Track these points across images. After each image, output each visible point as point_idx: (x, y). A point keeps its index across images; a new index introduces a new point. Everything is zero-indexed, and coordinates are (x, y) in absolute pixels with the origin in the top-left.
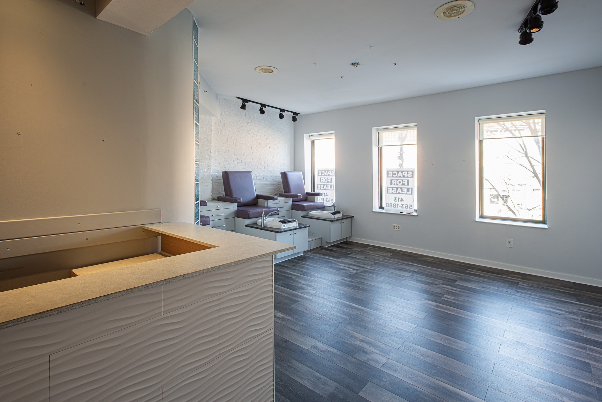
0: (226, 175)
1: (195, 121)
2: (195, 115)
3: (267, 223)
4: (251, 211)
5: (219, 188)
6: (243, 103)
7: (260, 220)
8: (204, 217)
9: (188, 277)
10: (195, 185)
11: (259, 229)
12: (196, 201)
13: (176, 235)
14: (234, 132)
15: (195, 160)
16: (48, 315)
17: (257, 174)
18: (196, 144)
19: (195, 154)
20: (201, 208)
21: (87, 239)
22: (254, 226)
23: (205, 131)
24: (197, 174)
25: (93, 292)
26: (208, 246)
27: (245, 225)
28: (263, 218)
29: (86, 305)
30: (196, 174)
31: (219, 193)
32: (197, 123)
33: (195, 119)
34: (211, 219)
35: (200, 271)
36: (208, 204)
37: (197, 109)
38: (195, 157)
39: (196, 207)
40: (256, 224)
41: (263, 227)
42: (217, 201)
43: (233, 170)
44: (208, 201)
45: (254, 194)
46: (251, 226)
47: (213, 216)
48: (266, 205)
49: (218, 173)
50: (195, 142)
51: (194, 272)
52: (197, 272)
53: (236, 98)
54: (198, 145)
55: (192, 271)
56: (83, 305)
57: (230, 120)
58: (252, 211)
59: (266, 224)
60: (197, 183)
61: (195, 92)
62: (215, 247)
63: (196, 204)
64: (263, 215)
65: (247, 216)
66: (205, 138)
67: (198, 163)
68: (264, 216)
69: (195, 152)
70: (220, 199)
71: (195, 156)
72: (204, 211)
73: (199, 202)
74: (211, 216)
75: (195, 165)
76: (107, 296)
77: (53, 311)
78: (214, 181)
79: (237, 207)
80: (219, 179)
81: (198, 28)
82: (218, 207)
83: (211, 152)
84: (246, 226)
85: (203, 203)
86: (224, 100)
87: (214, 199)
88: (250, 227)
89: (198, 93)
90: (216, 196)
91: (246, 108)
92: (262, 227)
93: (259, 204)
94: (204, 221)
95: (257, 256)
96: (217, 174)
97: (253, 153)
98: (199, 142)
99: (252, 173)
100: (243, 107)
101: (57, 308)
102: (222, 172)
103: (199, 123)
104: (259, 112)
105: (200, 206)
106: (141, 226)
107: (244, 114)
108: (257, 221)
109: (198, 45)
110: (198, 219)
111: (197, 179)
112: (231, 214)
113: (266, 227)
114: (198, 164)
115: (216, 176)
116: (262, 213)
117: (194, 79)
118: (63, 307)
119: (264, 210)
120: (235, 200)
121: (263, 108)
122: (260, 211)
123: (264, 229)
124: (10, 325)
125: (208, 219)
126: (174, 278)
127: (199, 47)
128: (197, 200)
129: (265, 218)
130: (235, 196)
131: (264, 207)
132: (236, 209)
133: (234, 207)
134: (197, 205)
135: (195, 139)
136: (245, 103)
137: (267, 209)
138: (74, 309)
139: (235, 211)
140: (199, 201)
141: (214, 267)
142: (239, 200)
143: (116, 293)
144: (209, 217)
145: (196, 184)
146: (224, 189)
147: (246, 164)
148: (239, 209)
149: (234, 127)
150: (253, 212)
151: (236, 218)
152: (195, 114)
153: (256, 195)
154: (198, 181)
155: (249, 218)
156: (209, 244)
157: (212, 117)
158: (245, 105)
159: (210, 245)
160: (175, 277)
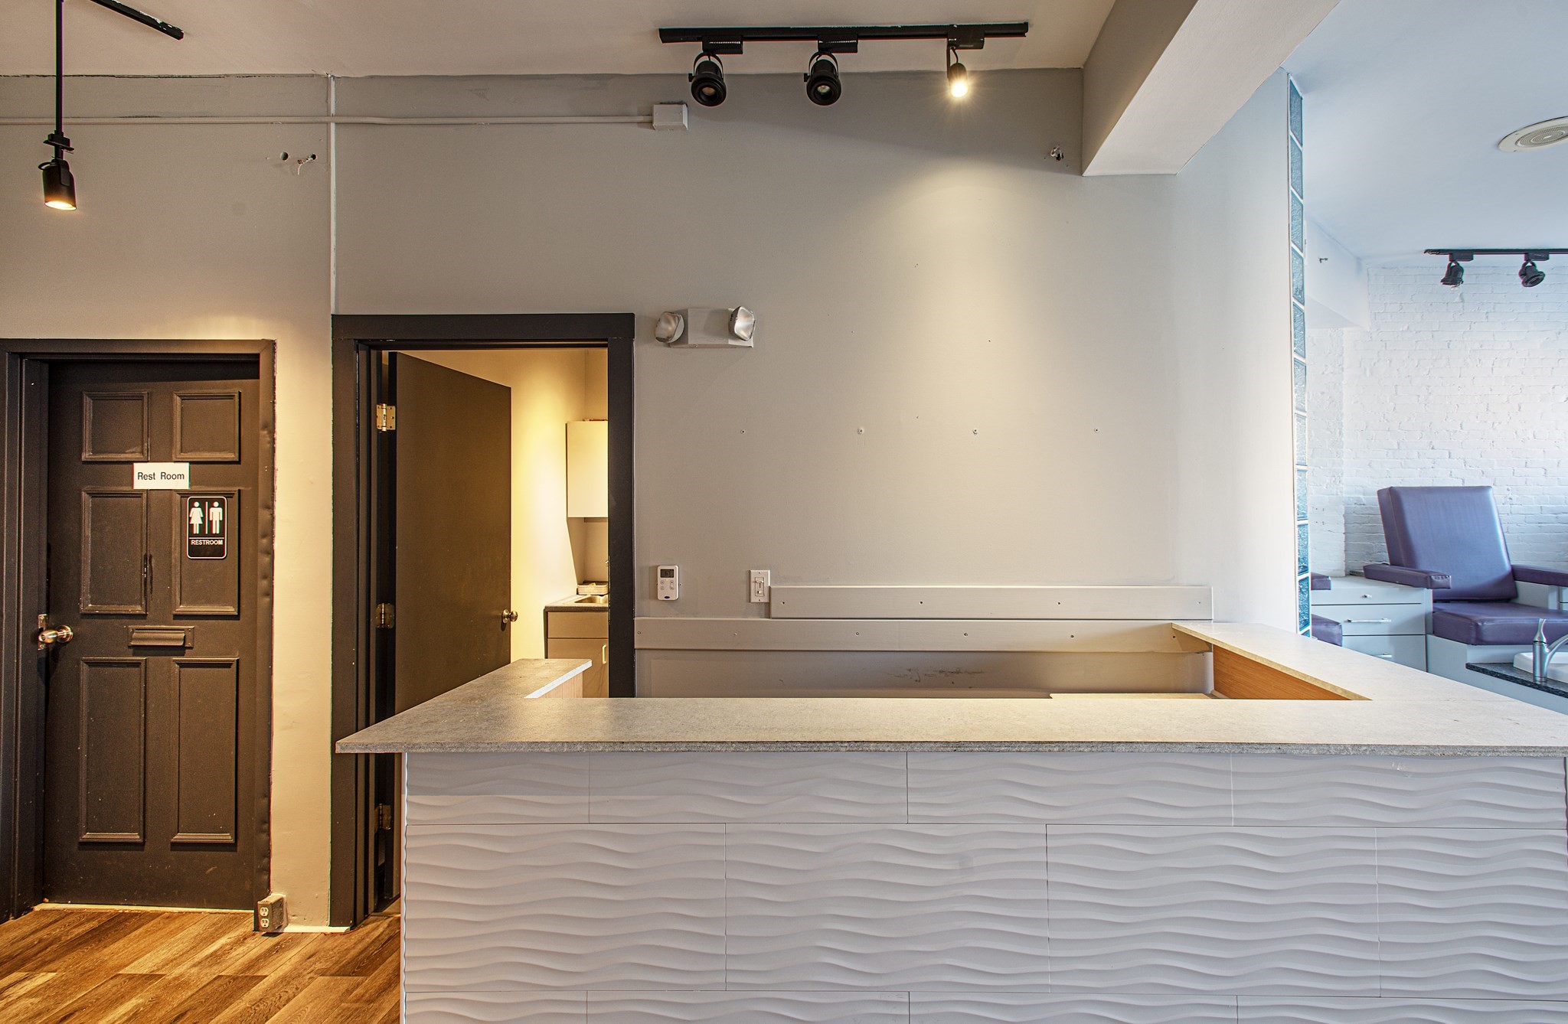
0: (1392, 501)
1: (1295, 356)
2: (1295, 337)
3: (1559, 669)
4: (1489, 621)
5: (1369, 539)
6: (1453, 264)
7: (1530, 656)
8: (1321, 623)
9: (1291, 754)
10: (1297, 529)
11: (1522, 684)
12: (1300, 573)
13: (1253, 655)
14: (1419, 363)
15: (1295, 463)
16: (1047, 749)
17: (1514, 497)
18: (1298, 415)
19: (1295, 444)
20: (1315, 596)
21: (1072, 636)
22: (1503, 672)
23: (1323, 373)
24: (1303, 498)
25: (1106, 731)
26: (1339, 693)
27: (1467, 664)
28: (1537, 647)
29: (1098, 751)
30: (1299, 498)
31: (1368, 553)
32: (1301, 359)
33: (1293, 349)
34: (1346, 629)
35: (1321, 745)
36: (1334, 584)
37: (1298, 319)
38: (1295, 452)
39: (1300, 589)
40: (1510, 665)
41: (1538, 679)
42: (1363, 580)
43: (1419, 485)
44: (1335, 577)
45: (1504, 565)
46: (1490, 669)
47: (1349, 621)
48: (1552, 605)
49: (1364, 494)
50: (1295, 411)
51: (1304, 744)
52: (1312, 745)
53: (1427, 254)
54: (1304, 417)
55: (1300, 741)
56: (1094, 749)
57: (1406, 328)
58: (1492, 620)
59: (1554, 672)
60: (1301, 522)
61: (1293, 276)
62: (1361, 698)
63: (1300, 581)
64: (1541, 637)
65: (1474, 634)
66: (1323, 393)
67: (1303, 468)
68: (1545, 640)
69: (1295, 441)
70: (1371, 573)
71: (1296, 449)
72: (1322, 604)
73: (1307, 578)
74: (1345, 622)
75: (1296, 473)
76: (1131, 744)
77: (1053, 745)
78: (1352, 520)
79: (1435, 601)
80: (1368, 512)
81: (1302, 99)
82: (1366, 597)
83: (1340, 433)
84: (1469, 666)
85: (1320, 582)
86: (1384, 268)
87: (1352, 574)
88: (1484, 671)
89: (1303, 277)
90: (1358, 566)
91: (1464, 278)
92: (1535, 680)
93: (1523, 598)
94: (1325, 631)
95: (1501, 747)
96: (1361, 496)
97: (1495, 425)
98: (1305, 411)
99: (1491, 492)
100: (1453, 277)
101: (1058, 742)
102: (1379, 492)
103: (1305, 357)
104: (1519, 280)
105: (1312, 589)
106: (1169, 624)
107: (1457, 299)
108: (1516, 656)
109: (1302, 145)
110: (1306, 623)
111: (1303, 513)
112: (1414, 621)
113: (1555, 682)
114: (1305, 471)
115: (1359, 503)
116: (1535, 629)
117: (1291, 243)
118: (1066, 742)
119: (1542, 621)
120: (1426, 578)
121: (1533, 265)
122: (1526, 622)
123: (1547, 688)
124: (1003, 749)
125: (1335, 630)
126: (1258, 746)
127: (1304, 149)
128: (1305, 569)
129: (1546, 650)
130: (1424, 565)
131: (1544, 611)
132: (1432, 610)
133: (1422, 601)
134: (1304, 584)
135: (1294, 403)
136: (1461, 263)
137: (1559, 621)
138: (1080, 751)
139: (1426, 616)
140: (1308, 575)
141: (1361, 745)
142: (1440, 581)
143: (1146, 743)
144: (1338, 624)
145: (1299, 526)
146: (1385, 544)
147: (1465, 462)
148: (1440, 610)
149: (1418, 348)
150: (1497, 622)
151: (1431, 637)
152: (1295, 335)
153: (1508, 568)
154: (1304, 518)
155: (1479, 641)
156: (1342, 689)
157: (1345, 329)
158: (1461, 270)
159: (1345, 691)
160: (1260, 744)
